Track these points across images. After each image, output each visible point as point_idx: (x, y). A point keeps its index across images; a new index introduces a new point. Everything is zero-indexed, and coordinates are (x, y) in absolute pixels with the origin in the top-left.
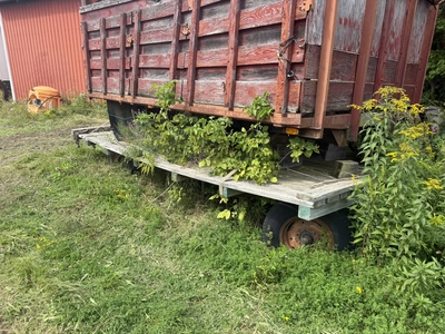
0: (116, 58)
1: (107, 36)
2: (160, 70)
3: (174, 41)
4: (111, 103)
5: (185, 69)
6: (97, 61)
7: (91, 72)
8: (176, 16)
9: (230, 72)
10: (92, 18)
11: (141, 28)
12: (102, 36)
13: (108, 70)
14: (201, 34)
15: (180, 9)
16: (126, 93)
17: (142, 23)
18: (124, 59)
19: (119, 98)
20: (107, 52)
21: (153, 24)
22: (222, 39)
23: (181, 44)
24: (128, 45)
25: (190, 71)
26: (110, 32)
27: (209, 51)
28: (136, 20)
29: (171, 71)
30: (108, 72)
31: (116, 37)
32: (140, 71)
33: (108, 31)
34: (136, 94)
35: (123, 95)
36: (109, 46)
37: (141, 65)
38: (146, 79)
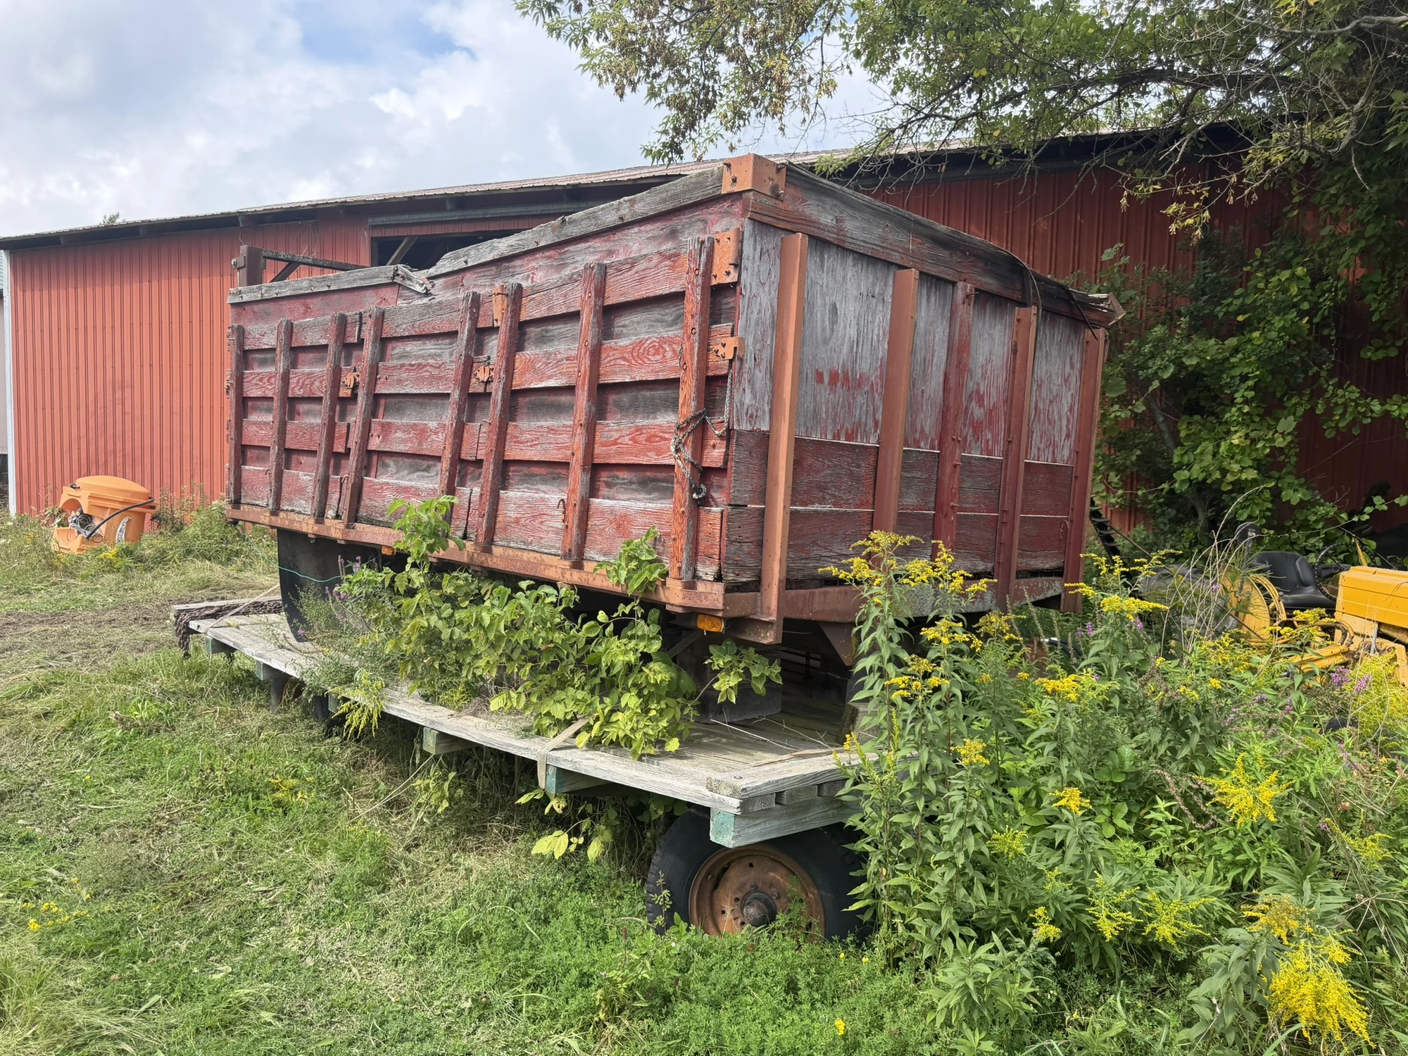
0: (312, 420)
1: (294, 364)
2: (420, 460)
3: (456, 395)
4: (288, 538)
5: (479, 463)
6: (261, 425)
7: (242, 452)
8: (464, 336)
9: (578, 476)
10: (258, 317)
11: (382, 355)
12: (281, 365)
13: (289, 452)
14: (518, 383)
15: (474, 319)
16: (330, 513)
17: (384, 342)
18: (331, 427)
19: (308, 526)
20: (291, 405)
21: (411, 347)
22: (564, 399)
23: (473, 401)
24: (345, 392)
25: (489, 469)
26: (302, 357)
27: (534, 424)
28: (368, 334)
29: (445, 464)
30: (288, 456)
31: (317, 370)
32: (370, 459)
33: (295, 352)
34: (354, 517)
35: (320, 517)
36: (296, 391)
37: (375, 443)
38: (383, 479)
